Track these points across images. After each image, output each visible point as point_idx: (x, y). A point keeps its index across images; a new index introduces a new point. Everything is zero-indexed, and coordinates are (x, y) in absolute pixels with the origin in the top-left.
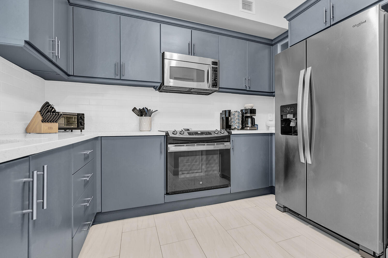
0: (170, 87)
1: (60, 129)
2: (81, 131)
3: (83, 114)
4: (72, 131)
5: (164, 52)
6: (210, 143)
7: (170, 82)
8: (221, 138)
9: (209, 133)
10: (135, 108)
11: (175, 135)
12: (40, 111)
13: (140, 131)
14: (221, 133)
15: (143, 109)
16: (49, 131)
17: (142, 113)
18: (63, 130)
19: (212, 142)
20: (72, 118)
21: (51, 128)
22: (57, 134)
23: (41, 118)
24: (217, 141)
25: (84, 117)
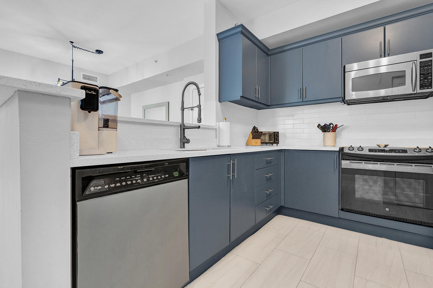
0: (354, 100)
1: (262, 143)
2: (277, 145)
3: (278, 132)
4: (272, 145)
5: (345, 66)
6: (402, 163)
7: (352, 95)
8: (423, 158)
9: (405, 151)
10: (319, 125)
11: (350, 151)
12: (252, 132)
13: (324, 146)
14: (428, 152)
15: (325, 125)
16: (255, 144)
17: (325, 128)
18: (265, 144)
19: (409, 163)
20: (272, 135)
21: (256, 143)
22: (260, 147)
23: (251, 136)
24: (416, 161)
25: (278, 135)
